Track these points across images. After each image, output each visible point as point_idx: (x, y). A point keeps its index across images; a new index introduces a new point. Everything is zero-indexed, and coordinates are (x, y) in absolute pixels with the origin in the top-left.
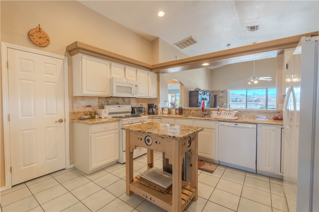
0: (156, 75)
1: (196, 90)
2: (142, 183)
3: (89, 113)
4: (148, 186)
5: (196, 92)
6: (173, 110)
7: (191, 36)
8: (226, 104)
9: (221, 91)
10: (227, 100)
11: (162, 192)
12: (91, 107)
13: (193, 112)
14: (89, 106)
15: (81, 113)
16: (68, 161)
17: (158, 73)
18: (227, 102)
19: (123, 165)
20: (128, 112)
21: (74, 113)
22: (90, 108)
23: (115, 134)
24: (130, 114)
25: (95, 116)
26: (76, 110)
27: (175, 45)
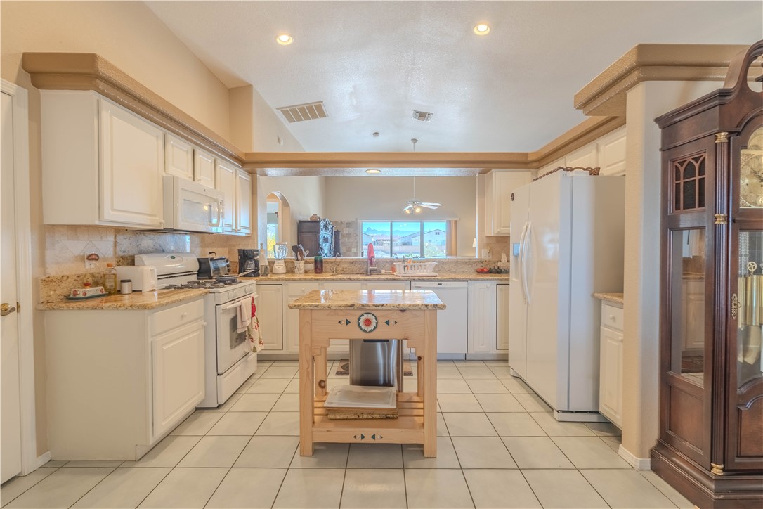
0: (247, 178)
1: (313, 219)
2: (338, 417)
3: (90, 279)
4: (356, 417)
5: (315, 224)
6: (301, 265)
7: (322, 102)
8: (357, 250)
9: (347, 223)
10: (357, 243)
11: (389, 418)
12: (97, 260)
13: (345, 266)
14: (94, 257)
15: (69, 279)
16: (31, 446)
17: (252, 174)
18: (357, 246)
19: (220, 410)
20: (188, 273)
21: (48, 281)
22: (94, 262)
23: (198, 333)
24: (194, 278)
25: (121, 287)
26: (53, 271)
27: (279, 111)
